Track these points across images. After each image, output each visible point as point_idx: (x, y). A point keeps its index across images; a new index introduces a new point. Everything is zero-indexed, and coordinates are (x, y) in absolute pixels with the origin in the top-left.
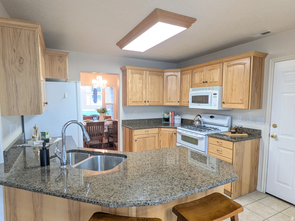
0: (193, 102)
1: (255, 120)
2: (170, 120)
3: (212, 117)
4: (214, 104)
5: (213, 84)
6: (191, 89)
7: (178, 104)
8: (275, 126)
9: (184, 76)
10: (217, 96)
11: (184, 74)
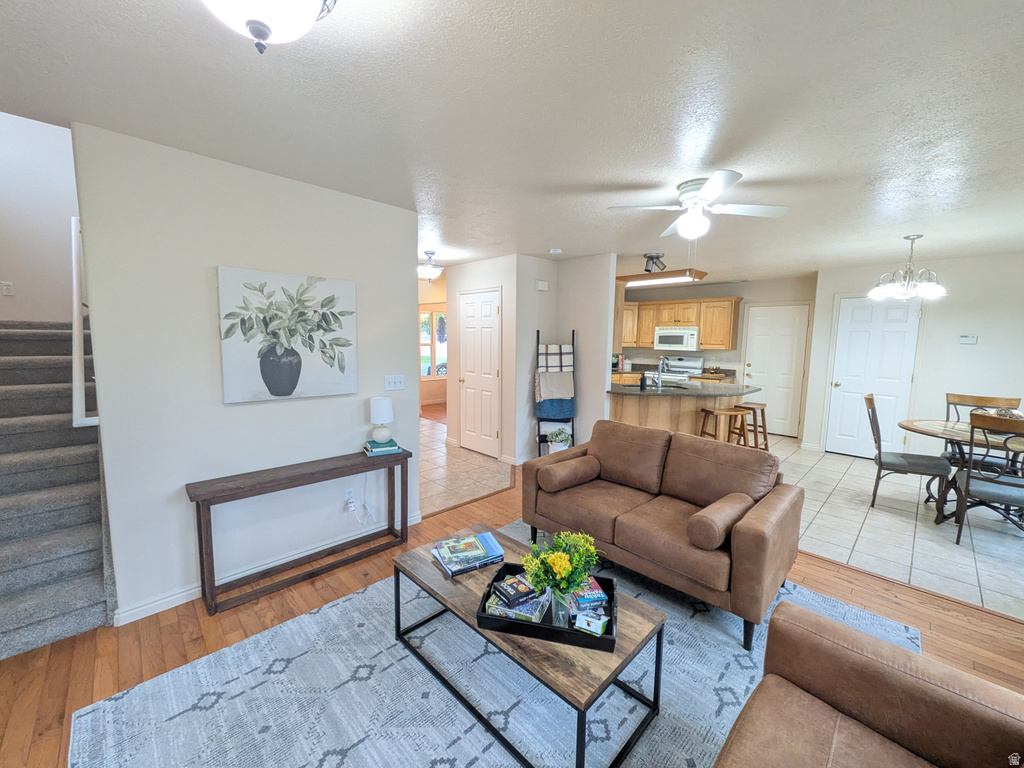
0: (660, 342)
1: (729, 361)
2: (620, 366)
3: (680, 359)
4: (690, 345)
5: (687, 323)
6: (657, 328)
7: (635, 345)
8: (749, 365)
9: (643, 313)
10: (696, 336)
11: (644, 309)
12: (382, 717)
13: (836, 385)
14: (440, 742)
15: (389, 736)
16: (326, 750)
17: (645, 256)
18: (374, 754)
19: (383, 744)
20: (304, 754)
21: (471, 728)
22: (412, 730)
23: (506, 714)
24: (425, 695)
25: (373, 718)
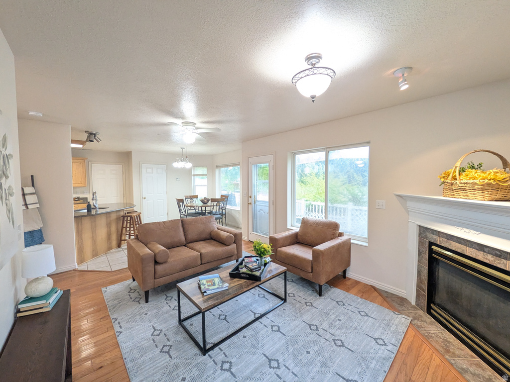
1: (83, 193)
12: (254, 351)
13: (145, 198)
14: (265, 330)
15: (263, 346)
16: (269, 368)
17: (86, 132)
18: (271, 349)
19: (265, 348)
20: (271, 377)
21: (260, 322)
22: (260, 339)
23: (255, 314)
24: (245, 337)
25: (254, 353)
